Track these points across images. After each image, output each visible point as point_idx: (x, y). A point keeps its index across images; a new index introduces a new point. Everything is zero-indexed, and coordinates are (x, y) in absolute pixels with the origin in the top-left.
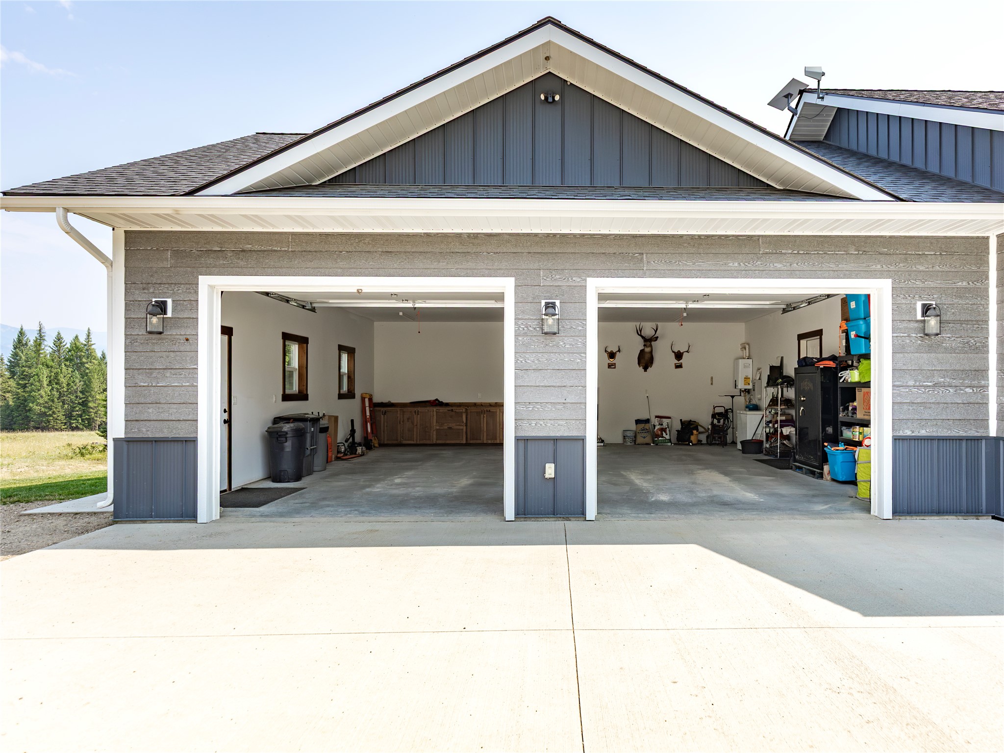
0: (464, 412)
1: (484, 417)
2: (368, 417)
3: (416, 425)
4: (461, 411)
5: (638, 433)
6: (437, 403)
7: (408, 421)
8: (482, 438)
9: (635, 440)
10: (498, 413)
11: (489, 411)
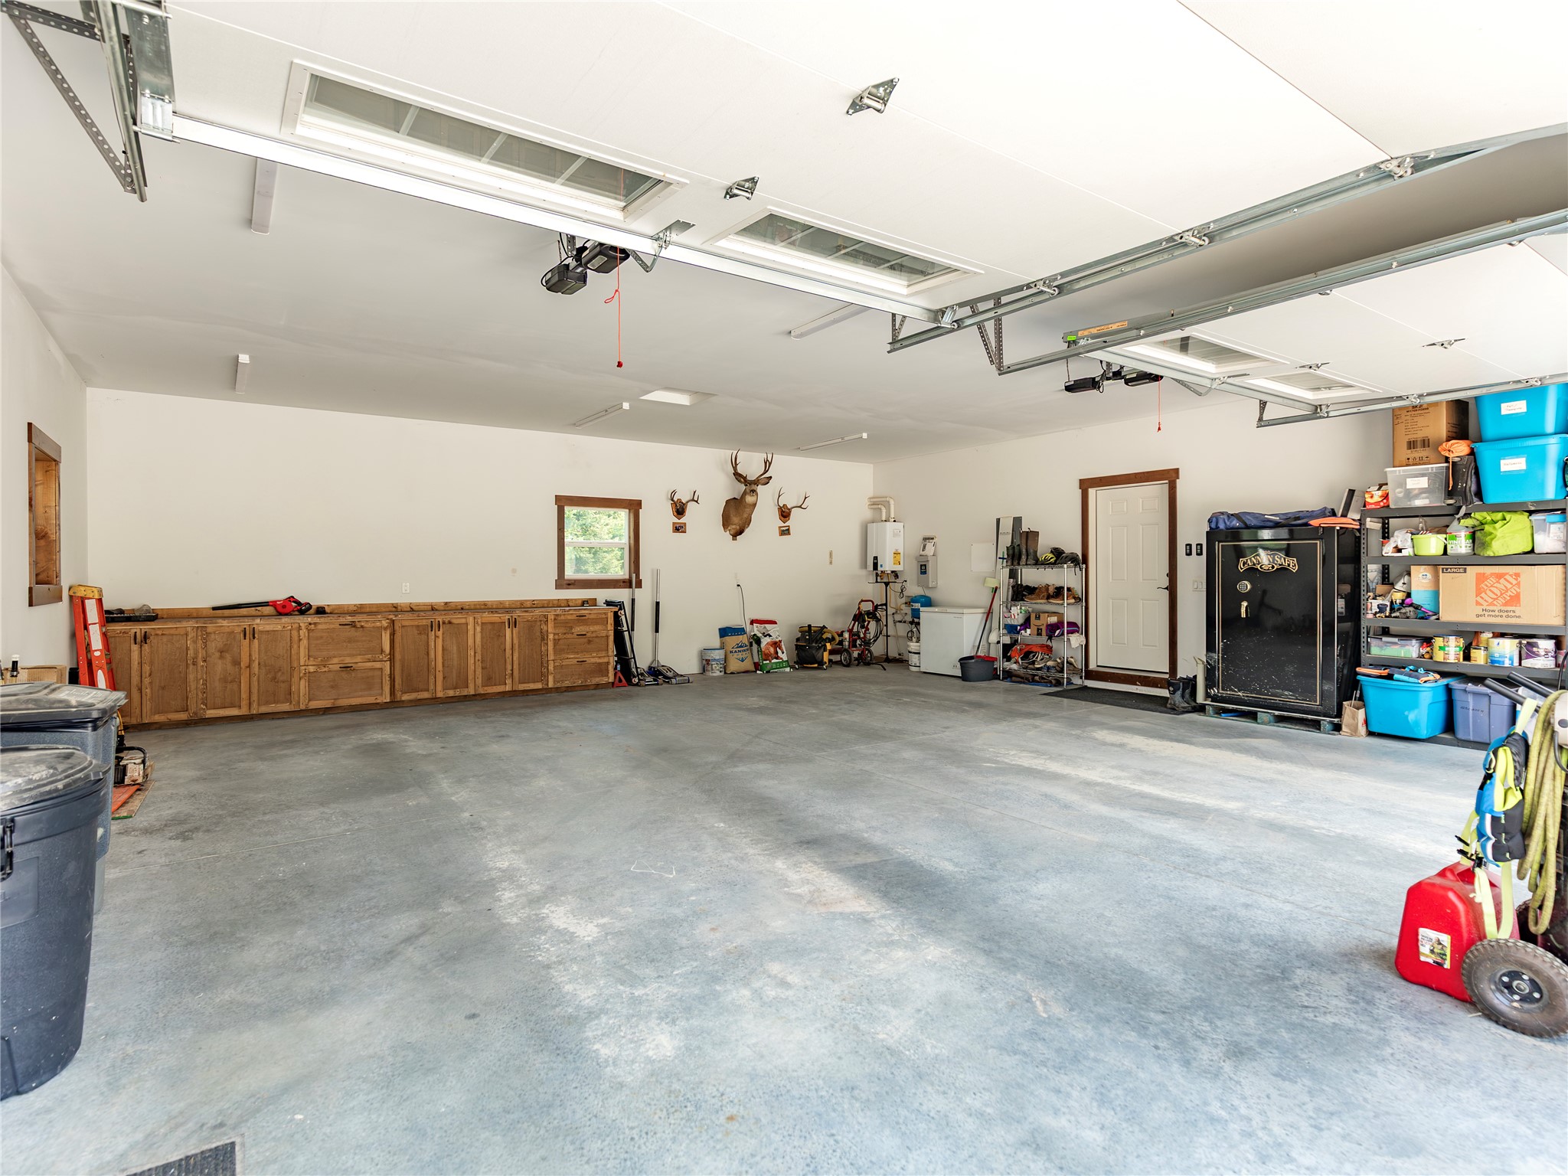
0: (385, 629)
1: (436, 637)
2: (97, 654)
3: (249, 666)
4: (378, 624)
5: (731, 652)
6: (292, 607)
7: (221, 657)
8: (432, 687)
9: (725, 668)
10: (470, 627)
11: (450, 623)
